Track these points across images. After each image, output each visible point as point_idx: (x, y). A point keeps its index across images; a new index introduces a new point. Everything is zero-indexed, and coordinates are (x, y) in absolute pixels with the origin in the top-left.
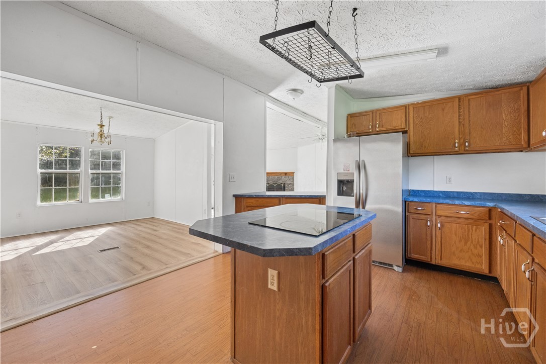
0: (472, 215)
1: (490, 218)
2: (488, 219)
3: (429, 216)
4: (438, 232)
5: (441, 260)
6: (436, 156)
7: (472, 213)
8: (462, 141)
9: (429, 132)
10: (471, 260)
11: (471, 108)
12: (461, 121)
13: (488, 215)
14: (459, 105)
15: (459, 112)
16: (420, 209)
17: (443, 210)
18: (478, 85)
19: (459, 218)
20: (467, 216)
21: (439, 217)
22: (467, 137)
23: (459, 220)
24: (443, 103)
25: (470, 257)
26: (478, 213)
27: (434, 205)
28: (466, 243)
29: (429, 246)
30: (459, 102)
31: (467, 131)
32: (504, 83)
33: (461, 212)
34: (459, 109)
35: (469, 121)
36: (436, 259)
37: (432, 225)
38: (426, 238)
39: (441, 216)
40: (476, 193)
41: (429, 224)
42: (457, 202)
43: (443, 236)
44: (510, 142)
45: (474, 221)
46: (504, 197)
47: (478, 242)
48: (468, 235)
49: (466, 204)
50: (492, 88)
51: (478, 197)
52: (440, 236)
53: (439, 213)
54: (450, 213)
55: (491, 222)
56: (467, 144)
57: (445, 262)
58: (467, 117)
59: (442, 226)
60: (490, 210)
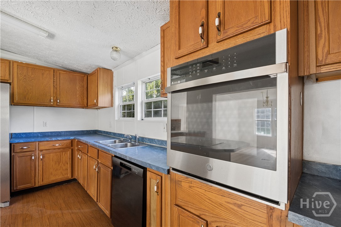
0: (63, 145)
1: (72, 146)
2: (71, 146)
3: (33, 152)
4: (41, 162)
5: (43, 181)
6: (35, 107)
7: (63, 144)
8: (55, 98)
9: (31, 88)
10: (62, 174)
11: (61, 79)
12: (55, 85)
13: (71, 144)
14: (54, 75)
15: (54, 79)
16: (26, 148)
17: (44, 146)
18: (65, 66)
19: (55, 149)
20: (60, 147)
21: (41, 151)
22: (58, 97)
23: (55, 151)
24: (43, 70)
25: (61, 172)
26: (66, 144)
27: (37, 143)
28: (59, 164)
29: (33, 175)
30: (54, 72)
31: (58, 93)
32: (77, 70)
33: (56, 145)
34: (54, 77)
35: (60, 86)
36: (39, 182)
37: (35, 158)
38: (31, 170)
39: (42, 150)
40: (62, 132)
41: (33, 158)
42: (54, 139)
43: (44, 164)
44: (80, 103)
45: (63, 149)
46: (76, 133)
47: (66, 161)
48: (60, 159)
49: (59, 139)
50: (71, 70)
51: (63, 134)
52: (42, 165)
53: (41, 148)
54: (49, 147)
55: (72, 148)
56: (58, 101)
57: (46, 182)
58: (58, 84)
59: (43, 157)
60: (72, 141)
